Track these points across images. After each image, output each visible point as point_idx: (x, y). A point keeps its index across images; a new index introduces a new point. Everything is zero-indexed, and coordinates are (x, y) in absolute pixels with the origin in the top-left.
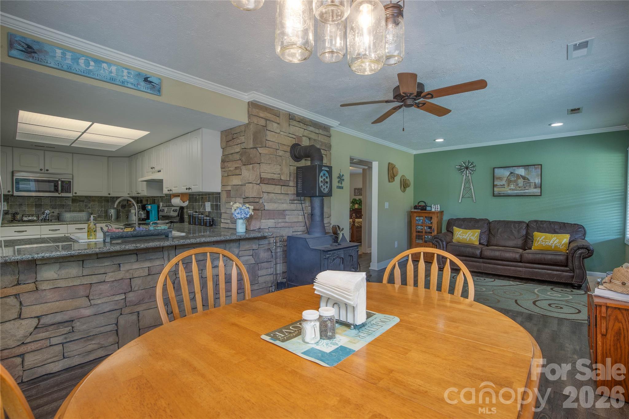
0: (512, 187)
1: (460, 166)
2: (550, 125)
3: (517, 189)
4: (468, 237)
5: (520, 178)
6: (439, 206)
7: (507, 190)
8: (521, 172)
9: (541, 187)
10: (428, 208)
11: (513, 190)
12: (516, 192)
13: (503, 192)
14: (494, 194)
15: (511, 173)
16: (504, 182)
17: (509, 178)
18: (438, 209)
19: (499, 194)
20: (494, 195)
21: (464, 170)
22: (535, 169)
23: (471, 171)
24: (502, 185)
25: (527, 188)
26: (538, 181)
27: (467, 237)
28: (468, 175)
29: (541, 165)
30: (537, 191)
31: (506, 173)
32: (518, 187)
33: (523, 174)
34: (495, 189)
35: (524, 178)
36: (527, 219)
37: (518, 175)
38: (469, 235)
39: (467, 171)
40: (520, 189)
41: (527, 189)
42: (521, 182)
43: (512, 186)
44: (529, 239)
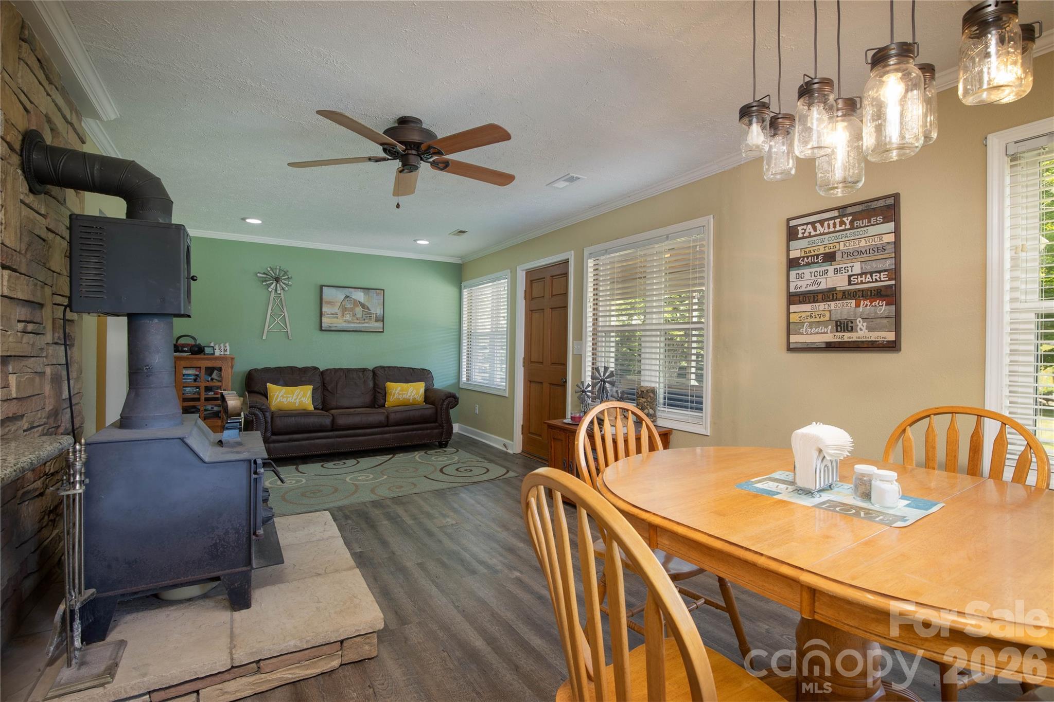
0: (348, 317)
1: (264, 273)
2: (415, 241)
3: (355, 321)
4: (297, 398)
5: (358, 306)
6: (227, 345)
7: (340, 323)
8: (359, 296)
9: (383, 321)
10: (207, 350)
11: (349, 322)
12: (353, 325)
13: (335, 325)
14: (321, 326)
15: (347, 297)
16: (336, 309)
17: (343, 303)
18: (225, 350)
19: (330, 327)
20: (321, 329)
21: (273, 283)
22: (378, 294)
23: (284, 286)
24: (333, 314)
25: (366, 321)
26: (379, 312)
27: (295, 400)
28: (279, 292)
29: (383, 290)
30: (380, 324)
31: (339, 295)
32: (355, 318)
33: (362, 301)
34: (324, 320)
35: (363, 306)
36: (370, 364)
37: (355, 300)
38: (298, 396)
39: (278, 285)
40: (358, 321)
41: (367, 323)
42: (359, 310)
43: (348, 315)
44: (379, 392)
